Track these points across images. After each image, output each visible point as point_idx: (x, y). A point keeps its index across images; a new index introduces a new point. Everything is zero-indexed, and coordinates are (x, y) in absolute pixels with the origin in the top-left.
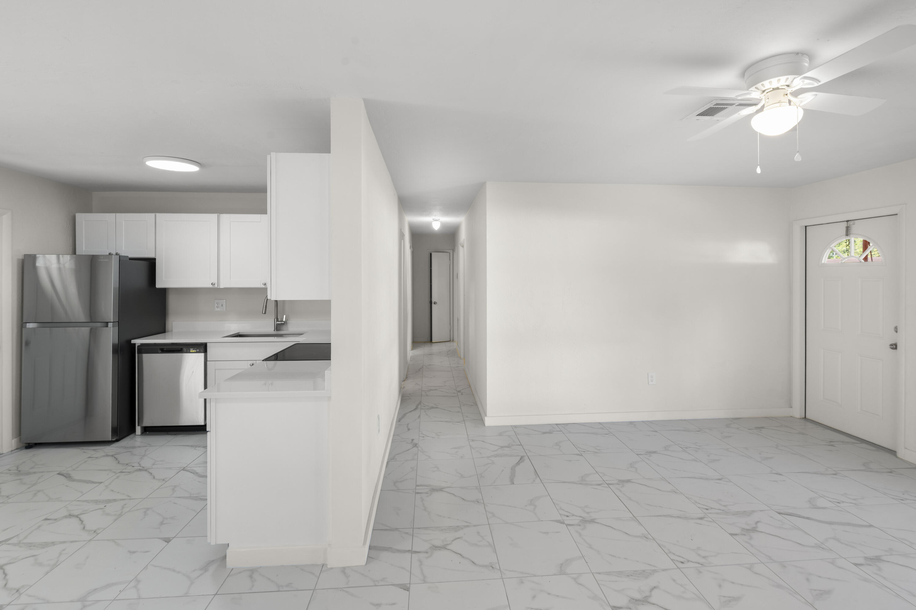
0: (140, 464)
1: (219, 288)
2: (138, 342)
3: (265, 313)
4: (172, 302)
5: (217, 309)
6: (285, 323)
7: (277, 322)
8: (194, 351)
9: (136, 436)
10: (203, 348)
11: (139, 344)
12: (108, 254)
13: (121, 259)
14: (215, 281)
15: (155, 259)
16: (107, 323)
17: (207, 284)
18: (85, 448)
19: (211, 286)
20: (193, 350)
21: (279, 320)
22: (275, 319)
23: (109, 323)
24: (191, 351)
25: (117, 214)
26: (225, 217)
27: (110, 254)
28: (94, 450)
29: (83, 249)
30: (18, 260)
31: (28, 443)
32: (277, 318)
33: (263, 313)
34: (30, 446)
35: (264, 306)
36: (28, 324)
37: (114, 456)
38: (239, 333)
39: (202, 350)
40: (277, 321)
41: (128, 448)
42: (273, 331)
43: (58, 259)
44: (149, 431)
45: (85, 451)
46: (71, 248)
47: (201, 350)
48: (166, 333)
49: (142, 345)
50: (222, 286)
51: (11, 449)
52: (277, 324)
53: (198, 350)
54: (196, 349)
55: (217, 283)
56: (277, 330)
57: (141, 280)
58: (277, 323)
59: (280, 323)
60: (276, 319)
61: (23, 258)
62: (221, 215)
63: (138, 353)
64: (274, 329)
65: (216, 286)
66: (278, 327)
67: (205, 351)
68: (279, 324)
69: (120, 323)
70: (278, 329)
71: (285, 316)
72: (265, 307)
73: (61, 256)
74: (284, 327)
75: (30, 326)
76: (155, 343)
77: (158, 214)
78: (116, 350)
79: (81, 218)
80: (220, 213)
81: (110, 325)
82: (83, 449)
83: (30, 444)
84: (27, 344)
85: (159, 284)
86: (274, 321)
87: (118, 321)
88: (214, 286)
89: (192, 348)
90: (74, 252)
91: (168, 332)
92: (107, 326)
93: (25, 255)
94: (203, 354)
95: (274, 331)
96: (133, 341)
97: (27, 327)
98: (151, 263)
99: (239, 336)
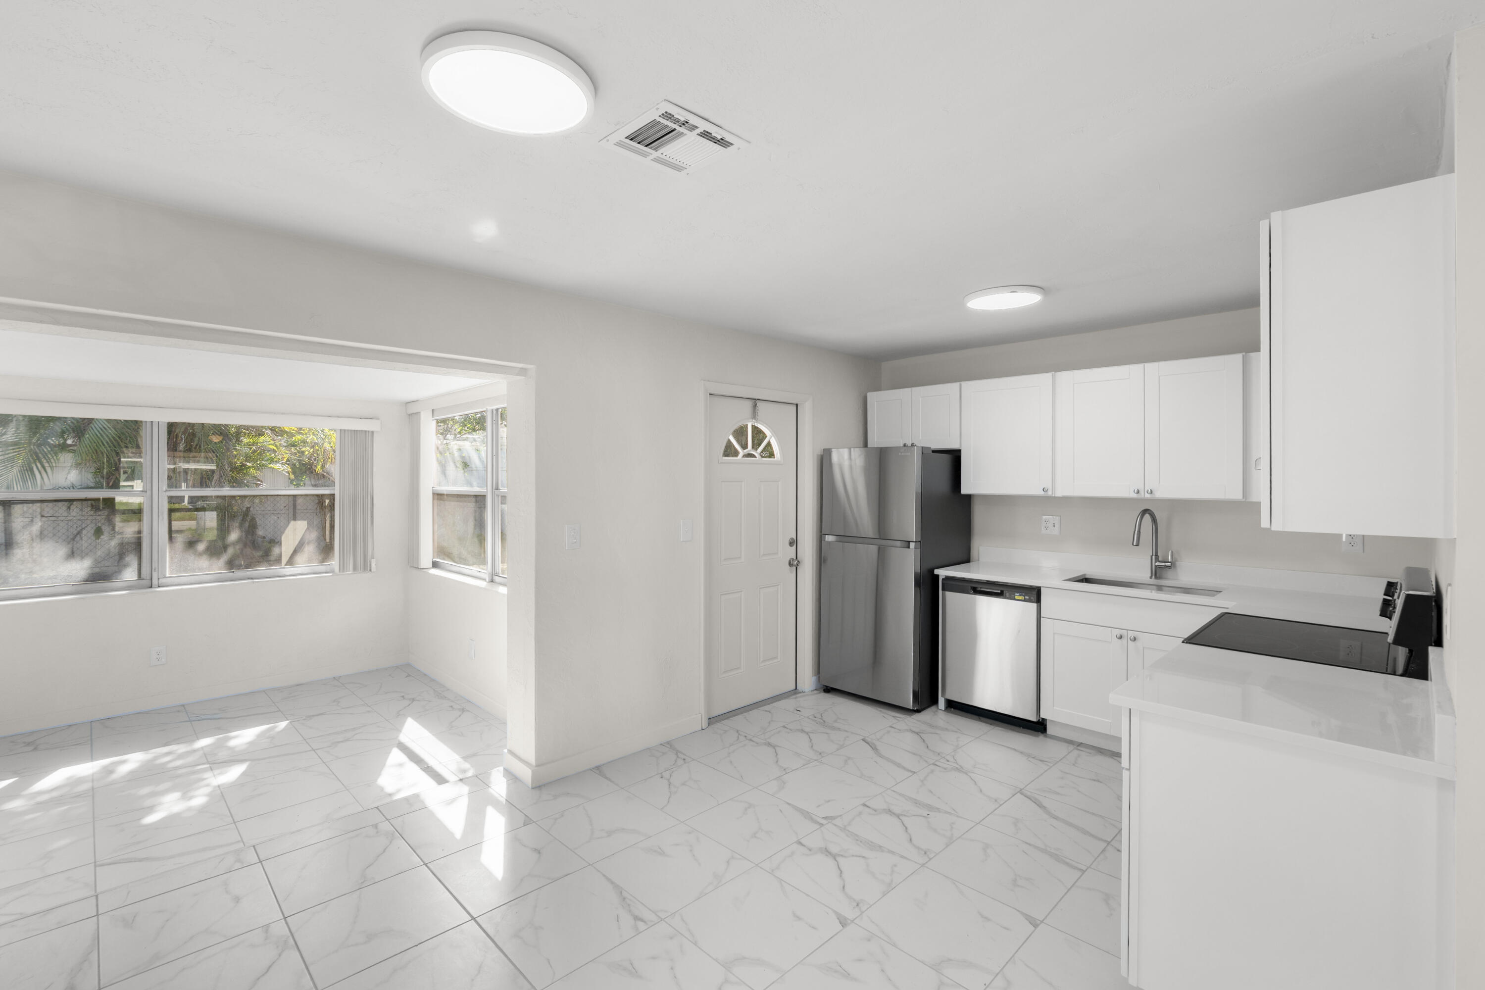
0: (956, 760)
1: (1054, 497)
2: (942, 573)
3: (1138, 545)
4: (980, 516)
5: (1044, 531)
6: (1172, 566)
7: (1156, 562)
8: (1021, 598)
9: (939, 711)
10: (1034, 594)
11: (944, 577)
12: (902, 445)
13: (924, 452)
14: (1048, 485)
15: (959, 451)
16: (909, 542)
17: (1034, 489)
18: (883, 710)
19: (1042, 493)
20: (1020, 595)
21: (1160, 559)
22: (1152, 557)
23: (911, 543)
24: (1016, 597)
25: (913, 389)
26: (1064, 377)
27: (905, 445)
28: (893, 716)
29: (876, 440)
30: (818, 455)
31: (826, 686)
32: (1156, 555)
33: (1133, 544)
34: (828, 690)
35: (1136, 532)
36: (826, 536)
37: (920, 734)
38: (1085, 575)
39: (1034, 598)
40: (1157, 560)
41: (933, 726)
42: (1149, 579)
43: (850, 451)
44: (955, 708)
45: (884, 715)
46: (862, 439)
47: (1032, 598)
48: (971, 563)
49: (947, 578)
50: (1059, 494)
51: (811, 689)
52: (1156, 566)
53: (1027, 597)
54: (1023, 594)
55: (1051, 488)
56: (1156, 577)
57: (943, 484)
58: (1156, 564)
59: (1163, 564)
60: (1154, 557)
61: (822, 454)
62: (1058, 374)
63: (943, 590)
64: (1150, 575)
65: (1050, 493)
66: (1158, 572)
67: (1038, 601)
68: (1161, 567)
69: (923, 543)
70: (1158, 576)
71: (1170, 552)
72: (1137, 534)
73: (852, 449)
74: (1170, 573)
75: (829, 538)
76: (964, 578)
77: (963, 383)
78: (918, 582)
79: (872, 397)
80: (1056, 372)
81: (912, 545)
82: (881, 711)
83: (828, 688)
84: (825, 561)
85: (965, 490)
86: (1150, 560)
87: (920, 540)
88: (1046, 493)
89: (1017, 593)
90: (865, 445)
91: (973, 561)
92: (909, 547)
93: (824, 450)
94: (1035, 605)
95: (1151, 577)
96: (937, 572)
97: (826, 540)
98: (955, 457)
99: (1084, 580)
